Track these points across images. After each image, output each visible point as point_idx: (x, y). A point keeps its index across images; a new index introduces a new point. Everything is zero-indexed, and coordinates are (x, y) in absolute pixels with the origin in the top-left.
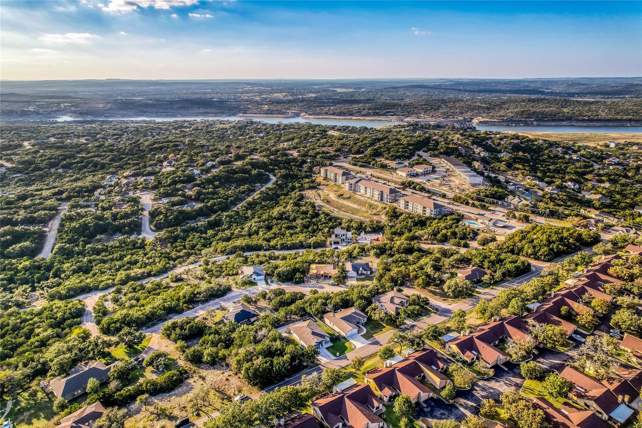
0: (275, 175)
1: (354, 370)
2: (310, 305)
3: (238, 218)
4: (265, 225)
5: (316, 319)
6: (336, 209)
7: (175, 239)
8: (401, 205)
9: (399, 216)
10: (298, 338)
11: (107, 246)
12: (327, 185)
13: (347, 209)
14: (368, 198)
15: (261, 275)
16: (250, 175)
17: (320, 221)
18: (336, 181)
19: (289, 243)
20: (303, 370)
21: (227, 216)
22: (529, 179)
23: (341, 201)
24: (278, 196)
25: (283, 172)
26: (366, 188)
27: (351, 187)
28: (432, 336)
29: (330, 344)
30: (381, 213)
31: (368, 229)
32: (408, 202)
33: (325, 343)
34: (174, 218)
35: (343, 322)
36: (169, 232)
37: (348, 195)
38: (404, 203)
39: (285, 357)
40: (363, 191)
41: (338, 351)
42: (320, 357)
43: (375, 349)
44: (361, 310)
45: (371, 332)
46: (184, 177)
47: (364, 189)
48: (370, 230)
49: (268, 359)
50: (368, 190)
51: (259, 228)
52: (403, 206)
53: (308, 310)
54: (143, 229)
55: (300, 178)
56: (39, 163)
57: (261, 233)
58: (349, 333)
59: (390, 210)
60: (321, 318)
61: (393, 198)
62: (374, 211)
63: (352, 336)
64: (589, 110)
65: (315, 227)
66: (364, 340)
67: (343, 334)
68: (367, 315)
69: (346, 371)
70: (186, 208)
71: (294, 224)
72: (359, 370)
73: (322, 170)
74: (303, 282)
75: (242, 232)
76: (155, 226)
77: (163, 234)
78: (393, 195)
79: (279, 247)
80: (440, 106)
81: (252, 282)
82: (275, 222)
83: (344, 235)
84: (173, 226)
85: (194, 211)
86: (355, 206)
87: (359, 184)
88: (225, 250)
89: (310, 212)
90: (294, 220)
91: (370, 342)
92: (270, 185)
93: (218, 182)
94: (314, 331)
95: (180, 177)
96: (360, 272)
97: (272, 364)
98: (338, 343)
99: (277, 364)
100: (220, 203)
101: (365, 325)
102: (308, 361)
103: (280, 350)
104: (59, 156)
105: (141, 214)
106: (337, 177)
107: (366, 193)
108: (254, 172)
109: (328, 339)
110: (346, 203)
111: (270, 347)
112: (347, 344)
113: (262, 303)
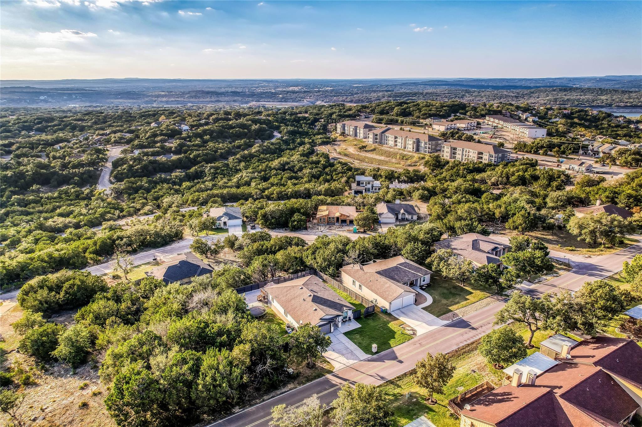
0: (280, 132)
1: (424, 392)
2: (314, 253)
3: (226, 170)
4: (261, 176)
5: (325, 277)
6: (356, 161)
7: (136, 190)
8: (446, 154)
9: (444, 165)
10: (282, 310)
11: (42, 198)
12: (345, 141)
13: (371, 161)
14: (400, 149)
15: (236, 218)
16: (249, 130)
17: (335, 170)
18: (356, 135)
19: (290, 190)
20: (285, 385)
21: (211, 168)
22: (601, 138)
23: (363, 154)
24: (283, 150)
25: (290, 128)
26: (396, 138)
27: (376, 139)
28: (605, 308)
29: (354, 325)
30: (418, 164)
31: (403, 178)
32: (455, 149)
33: (344, 322)
34: (141, 168)
35: (383, 279)
36: (131, 182)
37: (373, 147)
38: (449, 150)
39: (237, 351)
40: (391, 142)
41: (373, 339)
42: (329, 354)
43: (462, 339)
44: (416, 262)
45: (444, 301)
46: (168, 130)
47: (393, 139)
48: (406, 179)
49: (188, 354)
50: (399, 140)
51: (251, 179)
52: (449, 154)
53: (309, 261)
54: (99, 181)
55: (311, 135)
56: (11, 126)
57: (253, 184)
58: (397, 303)
59: (430, 159)
60: (336, 276)
61: (433, 147)
62: (409, 162)
63: (403, 310)
64: (630, 98)
65: (328, 177)
66: (431, 317)
67: (383, 303)
68: (430, 268)
69: (397, 391)
70: (162, 158)
71: (300, 174)
72: (440, 392)
73: (339, 126)
74: (306, 228)
75: (227, 183)
76: (115, 177)
77: (122, 185)
78: (434, 142)
79: (275, 196)
80: (464, 95)
81: (221, 229)
82: (274, 172)
83: (369, 183)
84: (137, 176)
85: (170, 161)
86: (382, 158)
87: (387, 134)
88: (198, 199)
89: (322, 162)
90: (301, 169)
91: (446, 322)
92: (273, 140)
93: (208, 136)
94: (319, 295)
95: (162, 131)
96: (400, 217)
97: (196, 370)
98: (371, 323)
99: (211, 367)
100: (206, 155)
101: (428, 288)
102: (299, 364)
103: (229, 332)
104: (35, 120)
105: (102, 166)
106: (358, 131)
107: (396, 145)
108: (254, 127)
109: (350, 314)
110: (369, 155)
111: (207, 325)
112: (392, 325)
113: (227, 254)
